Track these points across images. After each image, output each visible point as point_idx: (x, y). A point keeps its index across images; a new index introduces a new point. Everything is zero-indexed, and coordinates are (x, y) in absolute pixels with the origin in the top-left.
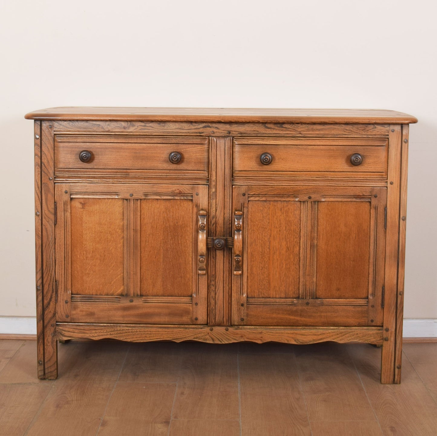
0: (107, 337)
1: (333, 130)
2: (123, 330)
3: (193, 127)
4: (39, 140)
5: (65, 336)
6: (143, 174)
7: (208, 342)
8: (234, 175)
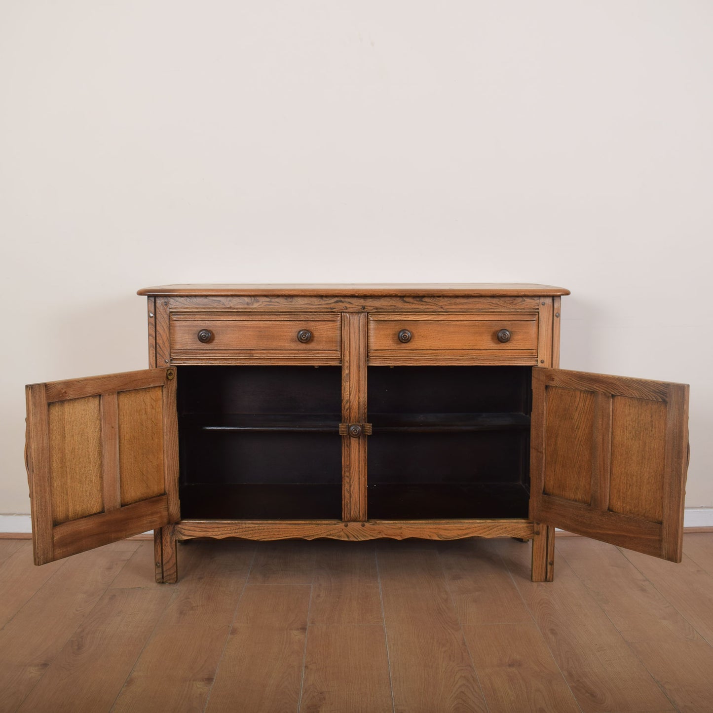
0: (231, 536)
1: (478, 304)
2: (248, 527)
3: (323, 303)
4: (153, 319)
5: (185, 535)
6: (269, 355)
7: (342, 539)
8: (369, 354)
